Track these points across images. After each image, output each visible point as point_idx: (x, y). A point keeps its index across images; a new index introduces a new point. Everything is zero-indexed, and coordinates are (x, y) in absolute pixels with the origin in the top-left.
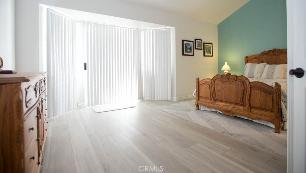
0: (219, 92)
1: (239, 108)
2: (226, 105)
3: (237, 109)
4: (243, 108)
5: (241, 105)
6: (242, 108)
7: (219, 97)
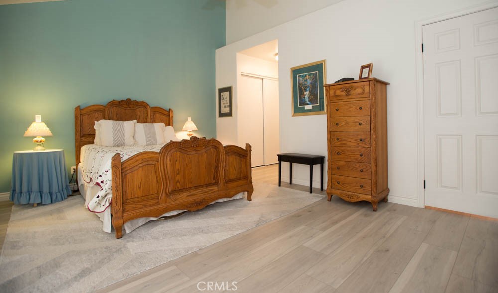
0: (178, 174)
1: (212, 190)
2: (192, 193)
3: (211, 192)
4: (217, 187)
5: (214, 184)
6: (215, 188)
7: (178, 184)
